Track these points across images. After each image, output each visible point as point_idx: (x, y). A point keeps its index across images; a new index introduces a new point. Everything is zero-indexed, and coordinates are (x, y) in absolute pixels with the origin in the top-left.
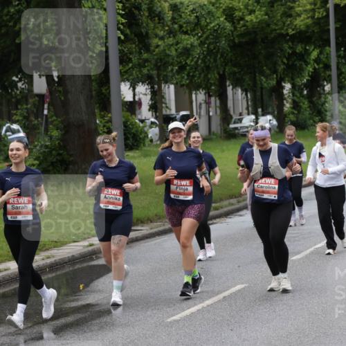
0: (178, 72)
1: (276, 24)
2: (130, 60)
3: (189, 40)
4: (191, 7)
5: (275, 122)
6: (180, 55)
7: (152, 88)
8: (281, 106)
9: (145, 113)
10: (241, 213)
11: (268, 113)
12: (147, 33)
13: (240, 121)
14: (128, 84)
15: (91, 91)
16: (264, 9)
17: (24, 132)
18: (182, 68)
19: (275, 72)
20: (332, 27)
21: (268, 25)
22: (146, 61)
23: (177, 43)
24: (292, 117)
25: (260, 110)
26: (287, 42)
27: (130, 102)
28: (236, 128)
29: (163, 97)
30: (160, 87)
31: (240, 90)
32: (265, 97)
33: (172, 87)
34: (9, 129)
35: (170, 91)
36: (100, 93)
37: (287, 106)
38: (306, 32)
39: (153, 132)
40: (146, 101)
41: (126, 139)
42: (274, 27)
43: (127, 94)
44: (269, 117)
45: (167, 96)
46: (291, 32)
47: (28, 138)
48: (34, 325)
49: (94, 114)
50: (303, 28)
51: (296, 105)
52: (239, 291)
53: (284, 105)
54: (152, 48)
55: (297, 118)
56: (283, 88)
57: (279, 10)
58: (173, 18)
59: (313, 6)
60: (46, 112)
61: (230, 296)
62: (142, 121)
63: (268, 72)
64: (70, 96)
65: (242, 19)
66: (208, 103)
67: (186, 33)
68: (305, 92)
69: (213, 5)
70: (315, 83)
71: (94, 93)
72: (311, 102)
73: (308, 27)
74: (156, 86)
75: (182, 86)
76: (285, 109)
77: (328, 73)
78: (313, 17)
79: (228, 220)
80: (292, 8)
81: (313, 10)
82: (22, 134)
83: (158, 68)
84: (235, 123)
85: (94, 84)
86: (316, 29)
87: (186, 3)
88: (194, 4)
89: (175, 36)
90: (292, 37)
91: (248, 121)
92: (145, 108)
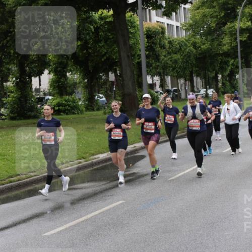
0: (172, 71)
2: (151, 66)
3: (176, 57)
4: (177, 42)
5: (214, 91)
6: (173, 63)
7: (161, 78)
8: (217, 85)
9: (158, 88)
11: (212, 88)
13: (199, 91)
14: (150, 76)
15: (134, 79)
16: (209, 43)
17: (105, 98)
18: (174, 69)
19: (214, 70)
20: (239, 50)
21: (211, 50)
22: (158, 65)
23: (171, 58)
24: (222, 90)
25: (208, 87)
26: (219, 56)
27: (150, 84)
29: (166, 82)
30: (164, 77)
31: (199, 79)
32: (210, 81)
33: (169, 77)
34: (99, 97)
35: (168, 79)
36: (138, 81)
37: (220, 85)
38: (227, 52)
40: (158, 83)
42: (213, 50)
43: (150, 81)
44: (212, 90)
45: (167, 81)
46: (221, 52)
47: (107, 100)
48: (110, 183)
49: (135, 90)
50: (226, 50)
51: (224, 84)
53: (218, 84)
54: (160, 61)
55: (224, 90)
56: (218, 77)
57: (216, 43)
58: (170, 47)
59: (230, 41)
60: (114, 89)
62: (157, 92)
63: (211, 70)
64: (125, 82)
65: (200, 47)
66: (185, 84)
67: (176, 53)
68: (228, 79)
69: (187, 41)
70: (232, 74)
71: (136, 80)
72: (230, 83)
73: (229, 50)
75: (174, 76)
77: (238, 70)
78: (231, 46)
80: (221, 42)
81: (231, 43)
82: (104, 99)
83: (163, 69)
84: (197, 92)
85: (135, 76)
86: (232, 51)
87: (175, 40)
88: (179, 41)
89: (170, 55)
90: (222, 55)
91: (203, 91)
92: (158, 86)
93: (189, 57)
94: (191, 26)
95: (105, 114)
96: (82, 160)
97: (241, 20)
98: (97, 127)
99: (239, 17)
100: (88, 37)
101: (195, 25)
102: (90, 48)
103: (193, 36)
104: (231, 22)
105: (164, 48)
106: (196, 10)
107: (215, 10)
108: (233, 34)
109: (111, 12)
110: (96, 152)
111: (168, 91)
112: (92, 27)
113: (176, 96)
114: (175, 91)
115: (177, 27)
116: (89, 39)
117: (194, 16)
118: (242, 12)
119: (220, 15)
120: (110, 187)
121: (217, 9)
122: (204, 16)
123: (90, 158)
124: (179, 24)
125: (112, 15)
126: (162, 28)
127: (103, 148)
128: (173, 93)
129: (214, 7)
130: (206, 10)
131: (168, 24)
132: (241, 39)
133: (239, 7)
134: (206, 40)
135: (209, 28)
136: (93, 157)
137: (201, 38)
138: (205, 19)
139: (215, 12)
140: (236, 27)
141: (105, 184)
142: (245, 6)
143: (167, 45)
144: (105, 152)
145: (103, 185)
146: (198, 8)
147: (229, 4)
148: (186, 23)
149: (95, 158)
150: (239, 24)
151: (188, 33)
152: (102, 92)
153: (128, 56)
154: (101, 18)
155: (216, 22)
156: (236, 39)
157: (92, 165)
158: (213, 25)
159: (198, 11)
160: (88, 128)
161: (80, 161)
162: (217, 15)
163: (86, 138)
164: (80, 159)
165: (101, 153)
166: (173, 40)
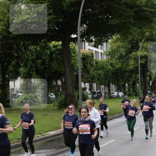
0: (97, 80)
1: (124, 68)
2: (84, 77)
3: (100, 72)
5: (123, 94)
6: (98, 75)
7: (90, 84)
9: (88, 91)
10: (114, 119)
11: (121, 92)
12: (89, 70)
13: (114, 93)
14: (83, 83)
15: (73, 85)
16: (121, 64)
18: (98, 79)
19: (123, 80)
20: (139, 69)
21: (122, 68)
22: (89, 77)
23: (97, 72)
24: (128, 93)
25: (119, 91)
26: (127, 72)
27: (84, 88)
28: (113, 96)
29: (93, 87)
31: (114, 85)
32: (121, 87)
33: (95, 84)
34: (51, 95)
35: (95, 85)
36: (76, 85)
37: (127, 90)
38: (132, 70)
39: (90, 96)
40: (88, 87)
41: (83, 98)
42: (123, 68)
43: (83, 86)
44: (121, 93)
45: (94, 86)
46: (128, 70)
47: (56, 97)
48: (56, 150)
49: (74, 91)
50: (131, 69)
51: (129, 90)
52: (113, 142)
56: (125, 85)
57: (125, 64)
58: (96, 65)
59: (134, 63)
60: (61, 90)
61: (110, 143)
62: (87, 93)
63: (121, 80)
64: (68, 87)
65: (115, 66)
66: (105, 89)
67: (100, 69)
68: (131, 86)
69: (107, 62)
70: (134, 84)
72: (133, 89)
73: (133, 69)
74: (91, 84)
75: (98, 84)
76: (126, 91)
77: (138, 81)
78: (134, 66)
79: (110, 121)
80: (128, 63)
81: (135, 64)
82: (54, 96)
83: (92, 79)
84: (112, 94)
85: (74, 83)
86: (135, 69)
87: (100, 61)
88: (102, 62)
89: (97, 70)
90: (128, 71)
91: (116, 94)
92: (88, 89)
93: (108, 72)
94: (110, 53)
95: (54, 106)
96: (40, 135)
97: (141, 51)
98: (49, 114)
99: (140, 49)
100: (45, 58)
101: (113, 52)
102: (47, 65)
103: (111, 59)
104: (135, 52)
105: (93, 66)
106: (113, 43)
107: (125, 43)
108: (136, 59)
109: (61, 43)
110: (48, 130)
111: (94, 93)
112: (48, 52)
113: (99, 96)
114: (98, 93)
115: (101, 53)
116: (46, 59)
117: (112, 47)
118: (142, 45)
119: (128, 47)
120: (57, 153)
121: (126, 43)
122: (118, 47)
123: (44, 134)
124: (102, 52)
125: (61, 44)
126: (92, 54)
127: (53, 128)
128: (97, 94)
129: (125, 42)
130: (120, 44)
131: (95, 51)
132: (141, 62)
133: (140, 43)
134: (119, 62)
135: (121, 54)
136: (46, 133)
137: (116, 61)
138: (119, 49)
139: (125, 45)
140: (138, 55)
141: (53, 151)
142: (144, 42)
143: (95, 64)
144: (54, 131)
145: (52, 151)
146: (115, 42)
147: (134, 40)
148: (107, 51)
149: (48, 134)
150: (140, 53)
151: (108, 57)
152: (53, 92)
153: (70, 71)
154: (54, 46)
155: (126, 51)
156: (138, 62)
157: (46, 138)
158: (124, 53)
159: (115, 44)
160: (44, 115)
161: (38, 135)
162: (126, 47)
163: (42, 121)
164: (38, 134)
165: (52, 131)
166: (98, 62)
